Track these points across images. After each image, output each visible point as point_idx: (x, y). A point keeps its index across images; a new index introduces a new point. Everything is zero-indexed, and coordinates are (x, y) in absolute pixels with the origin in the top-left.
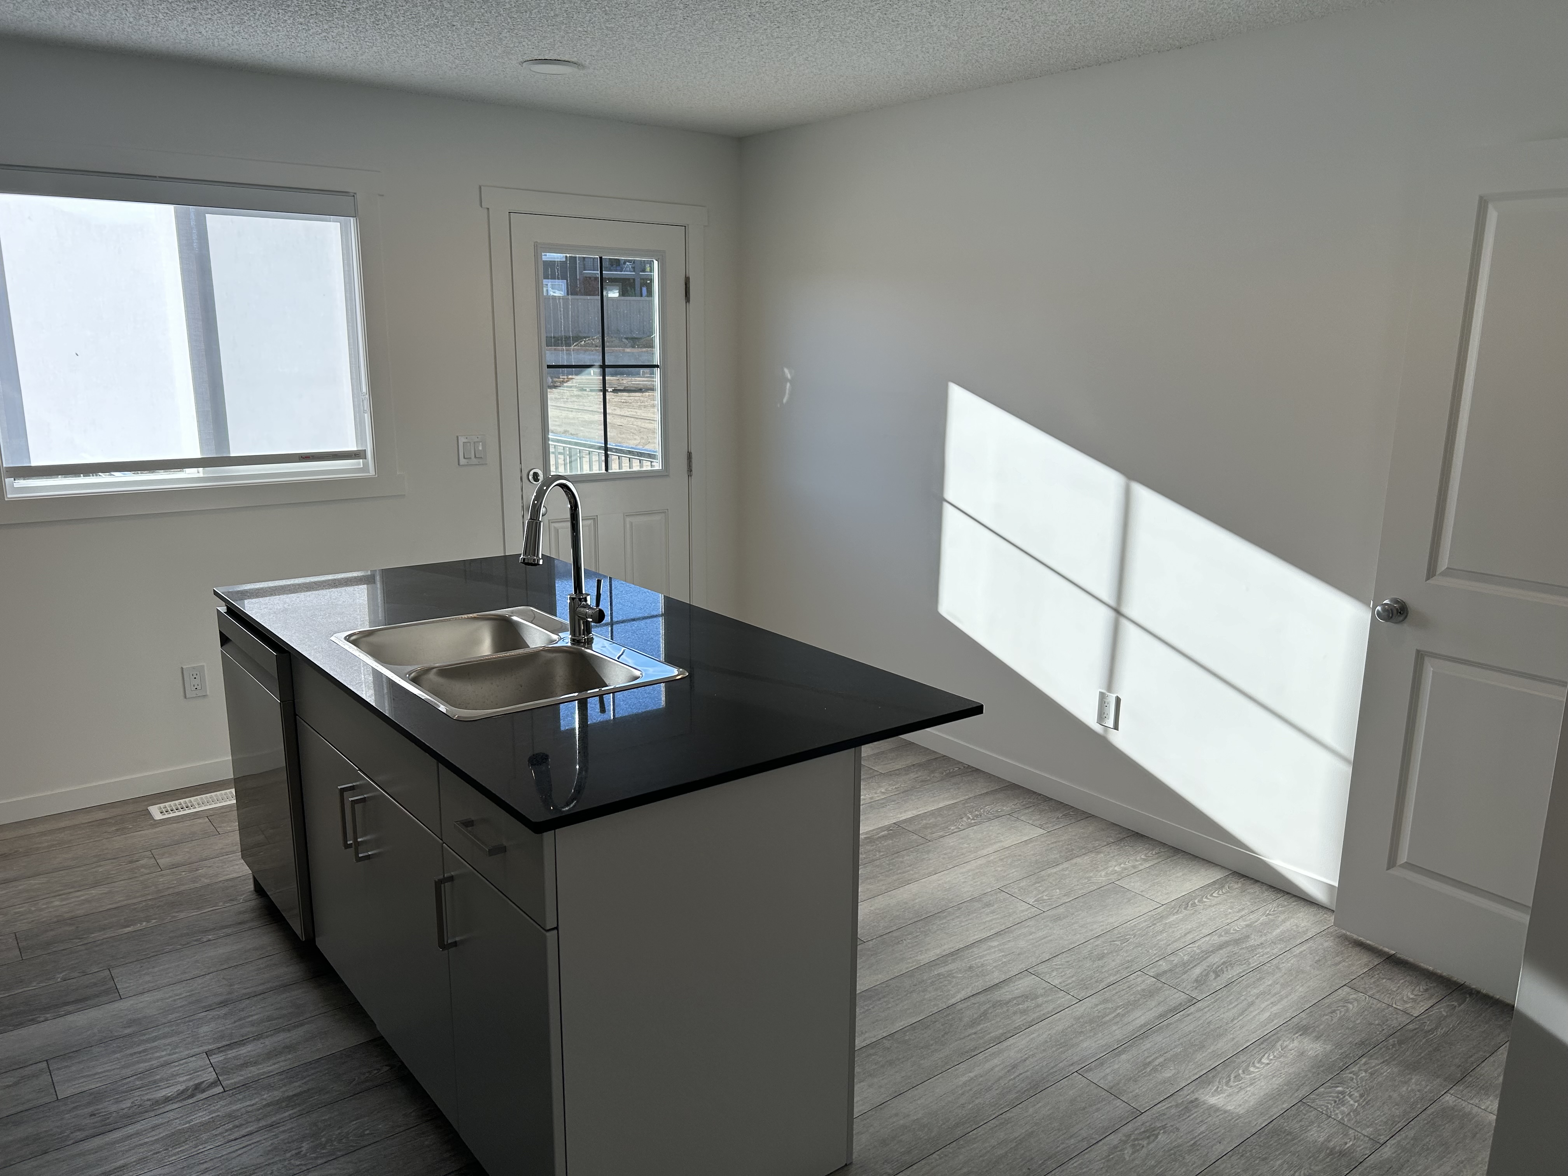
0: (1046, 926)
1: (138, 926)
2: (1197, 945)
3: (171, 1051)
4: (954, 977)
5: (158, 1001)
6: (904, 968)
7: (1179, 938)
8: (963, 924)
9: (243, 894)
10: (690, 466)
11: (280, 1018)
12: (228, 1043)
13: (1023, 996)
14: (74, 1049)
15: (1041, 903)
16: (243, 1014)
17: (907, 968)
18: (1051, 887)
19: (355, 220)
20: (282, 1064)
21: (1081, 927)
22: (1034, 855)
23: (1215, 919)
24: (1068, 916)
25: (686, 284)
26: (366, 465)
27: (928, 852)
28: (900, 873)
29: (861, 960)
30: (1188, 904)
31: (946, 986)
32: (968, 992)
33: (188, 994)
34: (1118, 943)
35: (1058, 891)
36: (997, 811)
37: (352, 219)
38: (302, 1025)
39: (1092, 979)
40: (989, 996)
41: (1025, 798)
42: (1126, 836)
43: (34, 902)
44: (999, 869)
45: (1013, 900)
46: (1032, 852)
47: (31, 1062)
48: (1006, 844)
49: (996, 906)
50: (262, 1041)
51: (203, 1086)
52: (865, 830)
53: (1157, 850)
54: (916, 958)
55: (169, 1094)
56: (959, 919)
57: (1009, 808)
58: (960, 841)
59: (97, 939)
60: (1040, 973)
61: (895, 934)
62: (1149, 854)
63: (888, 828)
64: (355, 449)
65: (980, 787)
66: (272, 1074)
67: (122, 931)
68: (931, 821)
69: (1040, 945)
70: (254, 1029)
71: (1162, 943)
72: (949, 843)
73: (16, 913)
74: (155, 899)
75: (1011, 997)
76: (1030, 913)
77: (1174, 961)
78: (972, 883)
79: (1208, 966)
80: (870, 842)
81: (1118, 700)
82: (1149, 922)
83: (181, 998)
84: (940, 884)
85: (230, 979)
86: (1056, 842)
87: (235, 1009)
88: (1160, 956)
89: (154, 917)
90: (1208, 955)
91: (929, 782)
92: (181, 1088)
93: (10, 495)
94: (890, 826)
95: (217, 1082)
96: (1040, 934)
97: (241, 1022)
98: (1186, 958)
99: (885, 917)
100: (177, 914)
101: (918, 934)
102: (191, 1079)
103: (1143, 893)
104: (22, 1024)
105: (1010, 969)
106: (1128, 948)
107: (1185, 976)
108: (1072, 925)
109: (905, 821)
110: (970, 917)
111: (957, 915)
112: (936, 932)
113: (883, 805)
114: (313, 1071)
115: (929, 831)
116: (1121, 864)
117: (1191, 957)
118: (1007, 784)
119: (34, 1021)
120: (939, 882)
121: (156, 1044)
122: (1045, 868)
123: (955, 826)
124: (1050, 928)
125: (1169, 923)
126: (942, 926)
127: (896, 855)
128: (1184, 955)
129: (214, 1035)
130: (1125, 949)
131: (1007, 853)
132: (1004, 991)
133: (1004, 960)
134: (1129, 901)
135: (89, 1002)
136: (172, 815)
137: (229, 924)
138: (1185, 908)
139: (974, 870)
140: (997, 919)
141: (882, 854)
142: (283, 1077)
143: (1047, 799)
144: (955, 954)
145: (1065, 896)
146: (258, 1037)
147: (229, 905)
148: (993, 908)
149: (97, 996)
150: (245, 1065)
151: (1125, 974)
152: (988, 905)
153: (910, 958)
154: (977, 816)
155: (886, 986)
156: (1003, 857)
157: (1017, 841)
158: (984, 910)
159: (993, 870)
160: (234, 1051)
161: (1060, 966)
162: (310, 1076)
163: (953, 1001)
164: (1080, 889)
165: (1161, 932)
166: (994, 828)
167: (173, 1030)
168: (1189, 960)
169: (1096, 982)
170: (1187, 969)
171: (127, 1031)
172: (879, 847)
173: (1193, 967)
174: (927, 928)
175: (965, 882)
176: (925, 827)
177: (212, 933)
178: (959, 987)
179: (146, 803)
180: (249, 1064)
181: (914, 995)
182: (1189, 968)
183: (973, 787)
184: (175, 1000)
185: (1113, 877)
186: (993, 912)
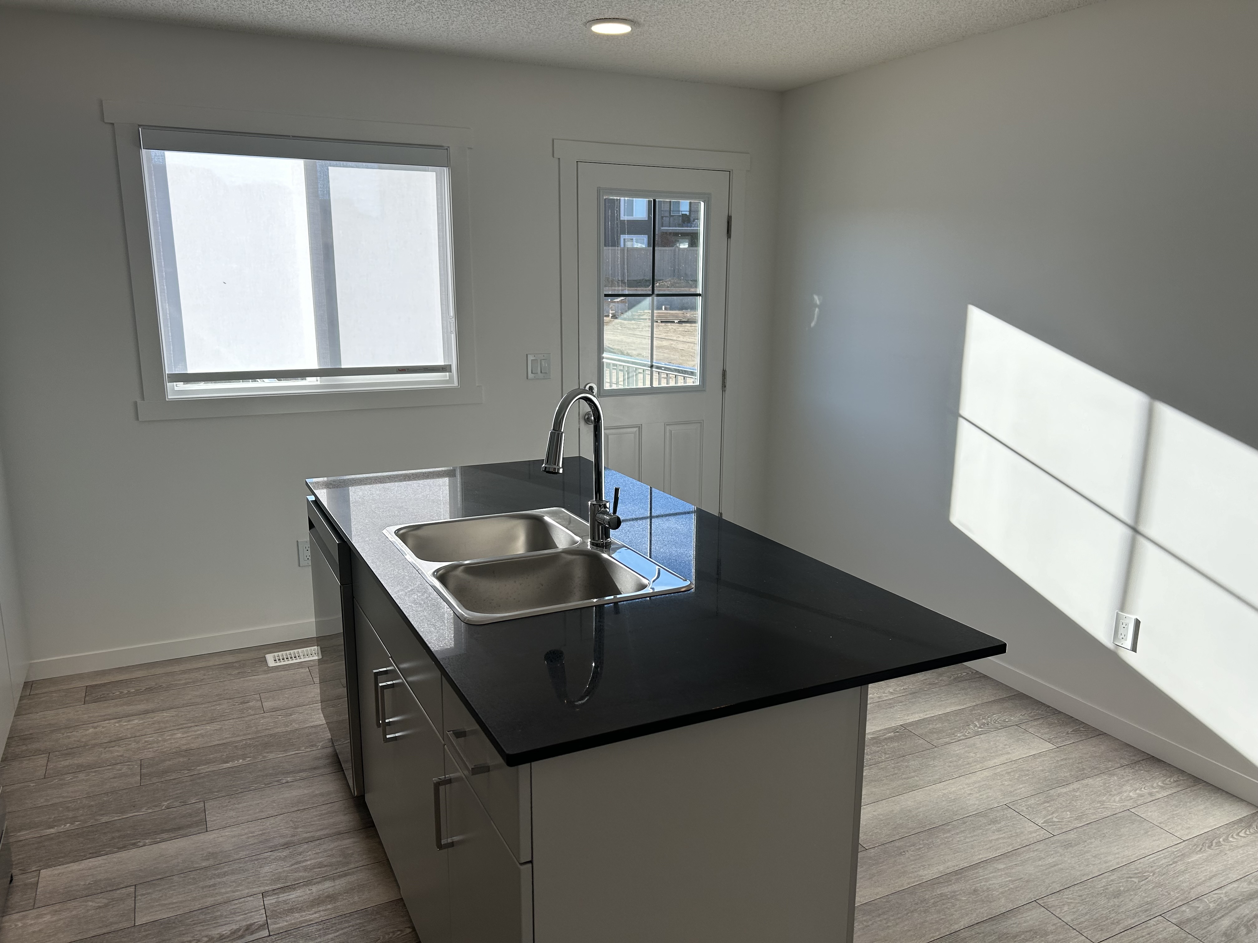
0: (1057, 852)
1: (236, 763)
2: (1224, 892)
3: (235, 887)
4: (957, 900)
5: (234, 837)
6: (905, 883)
7: (1204, 881)
8: (967, 840)
9: (321, 741)
10: (724, 382)
11: (329, 866)
12: (282, 885)
13: (1031, 930)
14: (160, 877)
15: (1051, 826)
16: (300, 858)
17: (909, 884)
18: (1061, 808)
19: (448, 170)
20: (322, 913)
21: (1095, 857)
22: (1042, 770)
23: (1243, 862)
24: (1080, 844)
25: (728, 223)
26: (451, 377)
27: (934, 758)
28: (904, 778)
29: (862, 869)
30: (1212, 842)
31: (949, 909)
32: (973, 918)
33: (261, 832)
34: (1136, 880)
35: (1068, 813)
36: (1004, 721)
37: (445, 168)
38: (346, 875)
39: (1107, 919)
40: (994, 927)
41: (1034, 709)
42: (1142, 758)
43: (162, 733)
44: (1006, 783)
45: (1021, 819)
46: (1041, 768)
47: (122, 886)
48: (1015, 756)
49: (1003, 823)
50: (310, 887)
51: (254, 927)
52: (872, 729)
53: (1175, 778)
54: (918, 873)
55: (224, 932)
56: (963, 835)
57: (1017, 719)
58: (966, 749)
59: (202, 771)
60: (1050, 905)
61: (897, 844)
62: (1167, 782)
63: (894, 730)
64: (442, 364)
65: (988, 695)
66: (312, 922)
67: (222, 766)
68: (937, 726)
69: (1049, 873)
70: (306, 874)
71: (1185, 885)
72: (955, 751)
73: (146, 742)
74: (253, 738)
75: (1018, 930)
76: (1039, 835)
77: (1199, 907)
78: (978, 795)
79: (1238, 918)
80: (876, 743)
81: (1137, 623)
82: (1169, 859)
83: (254, 836)
84: (945, 794)
85: (296, 822)
86: (1066, 759)
87: (295, 852)
88: (1182, 900)
89: (249, 755)
90: (1237, 904)
91: (937, 686)
92: (234, 927)
93: (170, 396)
94: (897, 727)
95: (266, 925)
96: (1050, 860)
97: (296, 866)
98: (1212, 905)
99: (889, 824)
100: (268, 755)
101: (921, 846)
102: (244, 919)
103: (1162, 825)
104: (125, 847)
105: (1018, 897)
106: (1147, 887)
107: (1211, 928)
108: (1085, 853)
109: (911, 724)
110: (975, 833)
111: (962, 829)
112: (939, 846)
113: (891, 706)
114: (347, 925)
115: (935, 736)
116: (1136, 790)
117: (1218, 905)
118: (1015, 693)
119: (135, 845)
120: (944, 791)
121: (224, 879)
122: (1054, 786)
123: (961, 733)
124: (1061, 855)
125: (1192, 862)
126: (946, 840)
127: (902, 759)
128: (1210, 902)
129: (273, 875)
130: (1143, 888)
131: (1014, 766)
132: (1010, 922)
133: (1012, 886)
134: (1146, 833)
135: (182, 832)
136: (283, 663)
137: (305, 768)
138: (1209, 847)
139: (979, 782)
140: (1004, 838)
141: (887, 756)
142: (321, 927)
143: (1056, 712)
144: (959, 873)
145: (1076, 819)
146: (308, 883)
147: (309, 750)
148: (999, 825)
149: (189, 826)
150: (291, 910)
151: (1144, 918)
152: (994, 821)
153: (913, 872)
154: (984, 724)
155: (887, 902)
156: (1010, 770)
157: (1025, 754)
158: (990, 827)
159: (1000, 784)
160: (285, 894)
161: (1072, 901)
162: (342, 929)
163: (956, 927)
164: (1093, 814)
165: (1183, 872)
166: (1001, 738)
167: (240, 867)
168: (1216, 908)
169: (1112, 923)
170: (1214, 919)
171: (204, 864)
172: (885, 749)
173: (1220, 918)
174: (931, 840)
175: (971, 794)
176: (931, 732)
177: (291, 775)
178: (963, 911)
179: (265, 651)
180: (295, 910)
181: (916, 915)
182: (1216, 917)
183: (981, 694)
184: (248, 838)
185: (1129, 804)
186: (999, 830)
